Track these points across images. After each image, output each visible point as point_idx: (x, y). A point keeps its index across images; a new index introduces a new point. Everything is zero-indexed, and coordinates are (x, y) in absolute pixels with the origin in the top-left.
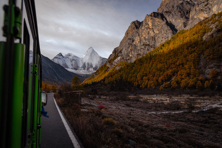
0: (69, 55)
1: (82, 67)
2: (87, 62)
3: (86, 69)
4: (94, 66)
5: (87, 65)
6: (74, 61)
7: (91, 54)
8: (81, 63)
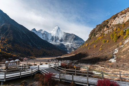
0: (41, 30)
1: (51, 40)
2: (54, 36)
3: (54, 40)
4: (60, 39)
5: (54, 38)
6: (45, 35)
7: (57, 30)
8: (50, 37)
